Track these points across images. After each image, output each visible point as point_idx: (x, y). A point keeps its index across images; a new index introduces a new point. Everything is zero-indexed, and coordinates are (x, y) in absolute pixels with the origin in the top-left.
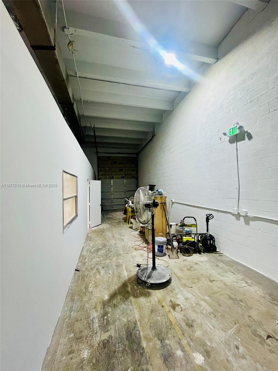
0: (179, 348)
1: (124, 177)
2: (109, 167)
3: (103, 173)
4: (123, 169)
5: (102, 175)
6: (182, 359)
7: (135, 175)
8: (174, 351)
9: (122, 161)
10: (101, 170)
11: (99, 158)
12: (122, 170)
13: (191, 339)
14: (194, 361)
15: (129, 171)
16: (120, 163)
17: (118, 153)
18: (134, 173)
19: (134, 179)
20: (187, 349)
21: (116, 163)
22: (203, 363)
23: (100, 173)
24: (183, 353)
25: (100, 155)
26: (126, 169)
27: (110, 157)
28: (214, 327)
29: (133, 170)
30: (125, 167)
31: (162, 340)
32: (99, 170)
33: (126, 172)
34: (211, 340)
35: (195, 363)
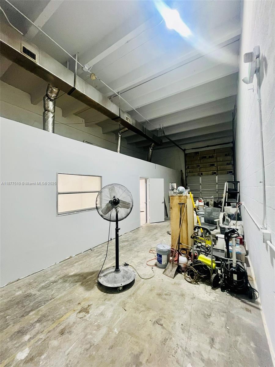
0: (33, 335)
1: (216, 172)
2: (198, 164)
3: (190, 170)
4: (214, 163)
5: (190, 172)
6: (21, 342)
7: (231, 170)
8: (29, 333)
9: (213, 155)
10: (188, 168)
11: (186, 155)
12: (213, 165)
13: (45, 340)
14: (19, 351)
15: (222, 165)
16: (210, 157)
17: (208, 146)
18: (230, 167)
19: (229, 174)
20: (32, 341)
21: (205, 157)
22: (18, 359)
23: (188, 170)
24: (27, 340)
25: (187, 152)
26: (218, 163)
27: (198, 153)
28: (68, 354)
29: (228, 164)
30: (217, 161)
31: (39, 321)
32: (187, 168)
33: (219, 167)
34: (48, 357)
35: (17, 353)
